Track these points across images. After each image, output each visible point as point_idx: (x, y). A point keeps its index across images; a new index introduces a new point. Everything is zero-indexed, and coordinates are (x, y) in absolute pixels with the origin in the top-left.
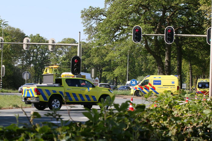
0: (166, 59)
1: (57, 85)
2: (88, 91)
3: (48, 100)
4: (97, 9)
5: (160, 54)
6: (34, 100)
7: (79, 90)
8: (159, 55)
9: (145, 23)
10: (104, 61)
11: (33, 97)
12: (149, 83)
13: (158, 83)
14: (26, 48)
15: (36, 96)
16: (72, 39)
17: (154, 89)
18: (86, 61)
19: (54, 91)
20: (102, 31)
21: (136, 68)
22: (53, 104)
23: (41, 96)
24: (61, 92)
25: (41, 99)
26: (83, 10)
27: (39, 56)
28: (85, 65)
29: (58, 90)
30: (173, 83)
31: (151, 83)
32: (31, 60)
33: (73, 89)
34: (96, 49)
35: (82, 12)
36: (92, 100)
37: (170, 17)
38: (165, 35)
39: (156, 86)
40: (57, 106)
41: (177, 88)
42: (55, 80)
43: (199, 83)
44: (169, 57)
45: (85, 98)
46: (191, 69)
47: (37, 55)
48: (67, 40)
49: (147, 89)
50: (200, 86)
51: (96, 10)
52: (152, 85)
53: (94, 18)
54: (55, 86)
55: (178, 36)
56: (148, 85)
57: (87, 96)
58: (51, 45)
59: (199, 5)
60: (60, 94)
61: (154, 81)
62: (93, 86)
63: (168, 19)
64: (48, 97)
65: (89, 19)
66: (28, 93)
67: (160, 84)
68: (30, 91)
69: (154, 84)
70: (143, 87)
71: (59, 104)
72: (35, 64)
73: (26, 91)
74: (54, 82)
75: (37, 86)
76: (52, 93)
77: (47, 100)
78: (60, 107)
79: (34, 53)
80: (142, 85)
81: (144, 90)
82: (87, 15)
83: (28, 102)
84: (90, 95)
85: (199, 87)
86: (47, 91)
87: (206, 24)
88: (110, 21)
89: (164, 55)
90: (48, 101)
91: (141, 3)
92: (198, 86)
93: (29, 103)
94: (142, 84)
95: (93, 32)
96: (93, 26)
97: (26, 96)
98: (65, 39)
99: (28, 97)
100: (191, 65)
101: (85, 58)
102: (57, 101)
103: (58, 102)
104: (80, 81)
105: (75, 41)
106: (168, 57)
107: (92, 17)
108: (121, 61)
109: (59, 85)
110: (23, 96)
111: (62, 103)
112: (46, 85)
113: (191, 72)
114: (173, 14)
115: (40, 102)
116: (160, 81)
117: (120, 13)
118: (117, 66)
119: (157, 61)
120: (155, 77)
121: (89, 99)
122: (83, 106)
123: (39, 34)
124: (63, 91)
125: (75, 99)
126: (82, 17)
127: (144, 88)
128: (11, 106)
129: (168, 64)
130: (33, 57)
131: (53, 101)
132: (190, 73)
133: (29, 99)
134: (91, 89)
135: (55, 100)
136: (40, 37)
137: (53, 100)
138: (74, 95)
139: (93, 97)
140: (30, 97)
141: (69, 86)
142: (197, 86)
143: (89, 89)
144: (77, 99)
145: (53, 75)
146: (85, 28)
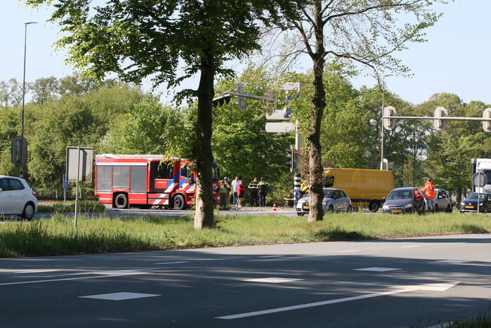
14: (440, 127)
18: (486, 145)
48: (442, 98)
58: (488, 121)
98: (436, 95)
105: (459, 99)
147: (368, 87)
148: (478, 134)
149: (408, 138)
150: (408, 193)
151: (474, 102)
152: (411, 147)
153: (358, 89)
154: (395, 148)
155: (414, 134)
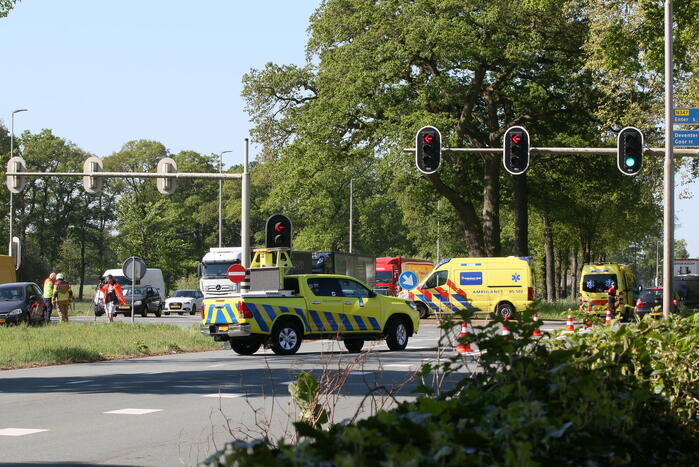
0: (486, 207)
1: (288, 293)
2: (360, 306)
3: (271, 328)
4: (290, 69)
5: (469, 197)
6: (237, 332)
7: (340, 304)
8: (466, 199)
9: (431, 110)
10: (262, 210)
11: (235, 322)
12: (450, 281)
13: (474, 279)
14: (92, 188)
15: (243, 321)
16: (155, 143)
17: (461, 296)
18: (202, 214)
19: (284, 309)
20: (308, 134)
21: (362, 232)
22: (282, 340)
23: (253, 321)
24: (299, 311)
25: (255, 328)
26: (250, 75)
27: (53, 200)
28: (198, 225)
29: (292, 304)
30: (516, 278)
31: (453, 281)
32: (27, 212)
33: (326, 301)
34: (293, 187)
35: (246, 78)
36: (370, 328)
37: (497, 86)
38: (504, 150)
39: (468, 290)
40: (291, 344)
41: (526, 292)
42: (282, 282)
43: (587, 278)
44: (496, 204)
45: (354, 324)
46: (550, 234)
47: (46, 198)
48: (139, 148)
49: (443, 296)
50: (590, 284)
51: (285, 74)
52: (458, 286)
53: (278, 95)
54: (284, 297)
55: (538, 151)
56: (445, 287)
57: (358, 319)
58: (165, 177)
59: (584, 57)
60: (296, 314)
61: (462, 274)
62: (371, 295)
63: (491, 93)
64: (270, 324)
65: (267, 100)
66: (220, 314)
67: (480, 282)
68: (224, 311)
69: (463, 282)
70: (432, 291)
71: (295, 340)
72: (41, 226)
73: (215, 311)
74: (282, 287)
75: (245, 297)
76: (279, 314)
77: (268, 331)
78: (298, 345)
79: (36, 189)
80: (429, 287)
81: (436, 301)
82: (260, 89)
83: (218, 335)
84: (364, 315)
85: (586, 289)
86: (268, 308)
87: (604, 109)
88: (331, 106)
89: (481, 199)
90: (269, 333)
91: (419, 52)
92: (585, 284)
93: (224, 338)
94: (427, 283)
95: (274, 135)
96: (276, 118)
97: (213, 321)
99: (218, 325)
100: (548, 224)
101: (198, 205)
102: (289, 332)
103: (293, 334)
104: (341, 283)
105: (163, 148)
106: (493, 203)
107: (273, 93)
108: (314, 212)
109: (293, 293)
110: (204, 322)
111: (301, 337)
112: (263, 293)
113: (551, 243)
114: (503, 79)
115: (253, 334)
116: (480, 274)
117: (359, 82)
118: (302, 225)
119: (463, 217)
120: (464, 262)
121: (363, 327)
122: (342, 343)
123: (50, 131)
124: (304, 308)
125: (332, 326)
126: (246, 93)
127: (436, 295)
128: (166, 349)
129: (494, 224)
130: (33, 201)
131: (282, 333)
132: (546, 247)
133: (220, 328)
134: (365, 300)
135: (286, 330)
136: (53, 138)
137: (281, 329)
138: (329, 315)
139: (372, 320)
140: (226, 325)
141: (317, 294)
142: (581, 286)
143: (361, 301)
144: (334, 326)
145: (278, 269)
146: (254, 125)
147: (33, 133)
148: (190, 199)
149: (91, 206)
150: (15, 293)
151: (185, 153)
152: (95, 218)
153: (18, 135)
154: (72, 220)
155: (100, 200)
